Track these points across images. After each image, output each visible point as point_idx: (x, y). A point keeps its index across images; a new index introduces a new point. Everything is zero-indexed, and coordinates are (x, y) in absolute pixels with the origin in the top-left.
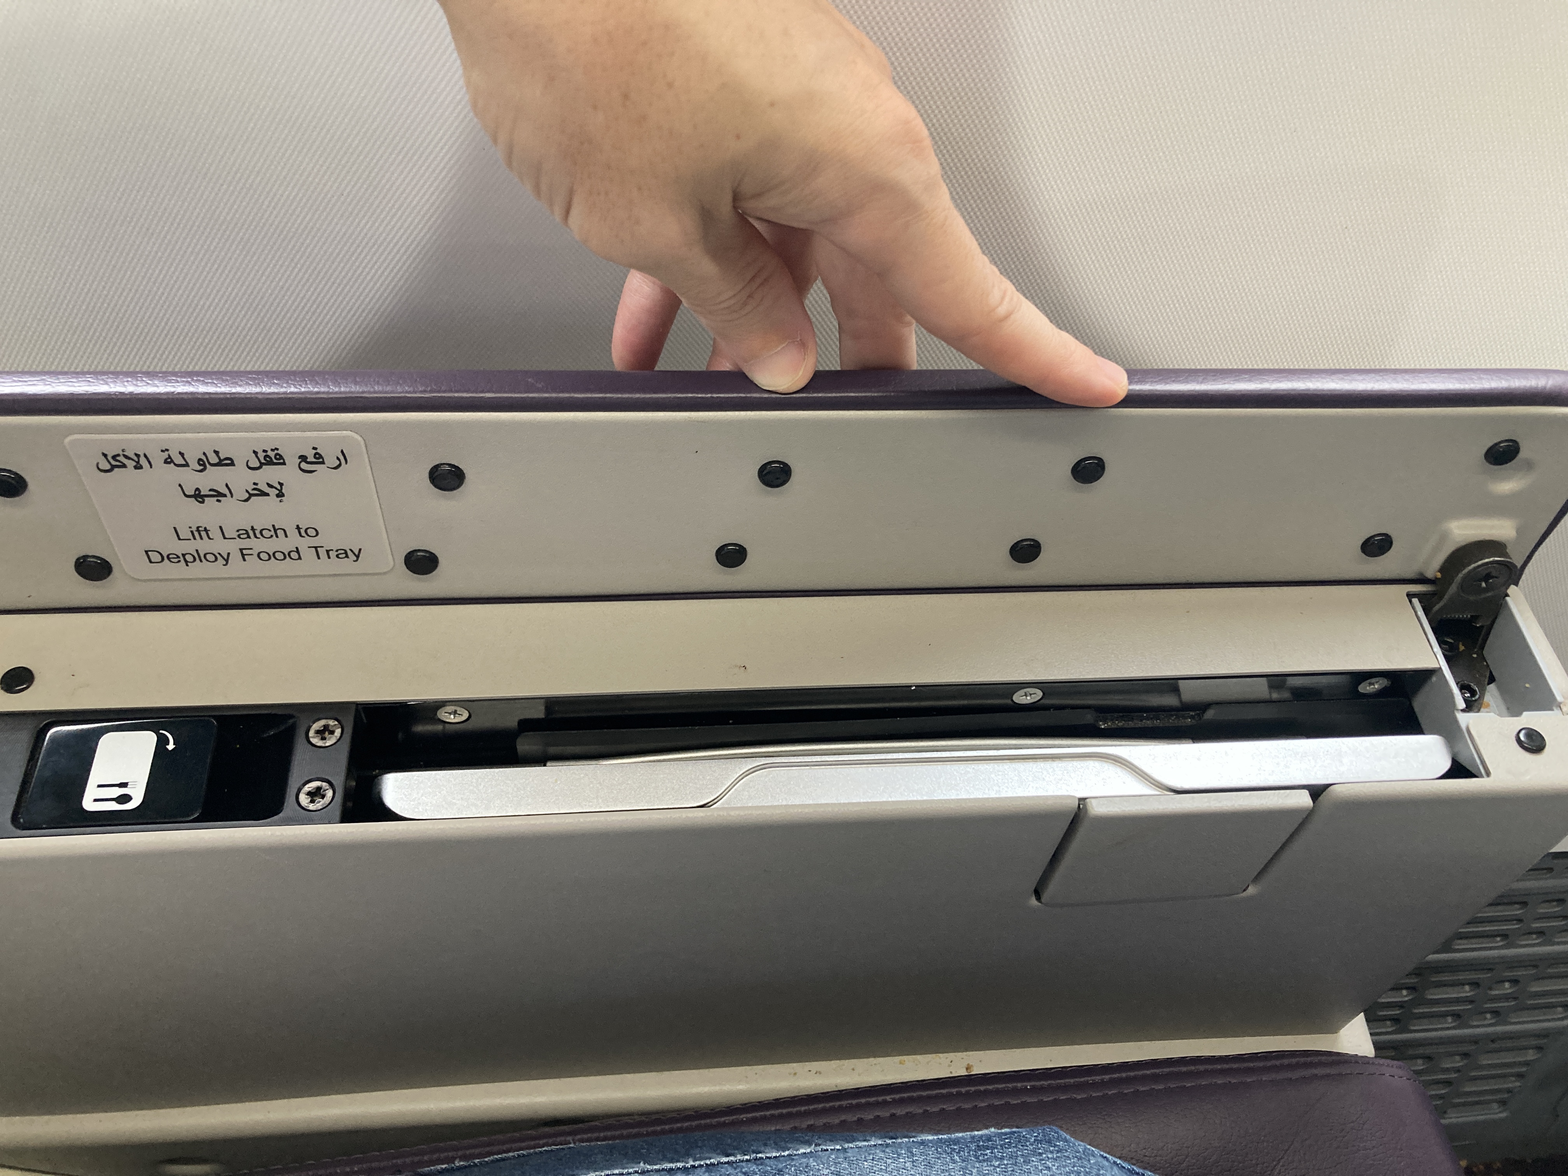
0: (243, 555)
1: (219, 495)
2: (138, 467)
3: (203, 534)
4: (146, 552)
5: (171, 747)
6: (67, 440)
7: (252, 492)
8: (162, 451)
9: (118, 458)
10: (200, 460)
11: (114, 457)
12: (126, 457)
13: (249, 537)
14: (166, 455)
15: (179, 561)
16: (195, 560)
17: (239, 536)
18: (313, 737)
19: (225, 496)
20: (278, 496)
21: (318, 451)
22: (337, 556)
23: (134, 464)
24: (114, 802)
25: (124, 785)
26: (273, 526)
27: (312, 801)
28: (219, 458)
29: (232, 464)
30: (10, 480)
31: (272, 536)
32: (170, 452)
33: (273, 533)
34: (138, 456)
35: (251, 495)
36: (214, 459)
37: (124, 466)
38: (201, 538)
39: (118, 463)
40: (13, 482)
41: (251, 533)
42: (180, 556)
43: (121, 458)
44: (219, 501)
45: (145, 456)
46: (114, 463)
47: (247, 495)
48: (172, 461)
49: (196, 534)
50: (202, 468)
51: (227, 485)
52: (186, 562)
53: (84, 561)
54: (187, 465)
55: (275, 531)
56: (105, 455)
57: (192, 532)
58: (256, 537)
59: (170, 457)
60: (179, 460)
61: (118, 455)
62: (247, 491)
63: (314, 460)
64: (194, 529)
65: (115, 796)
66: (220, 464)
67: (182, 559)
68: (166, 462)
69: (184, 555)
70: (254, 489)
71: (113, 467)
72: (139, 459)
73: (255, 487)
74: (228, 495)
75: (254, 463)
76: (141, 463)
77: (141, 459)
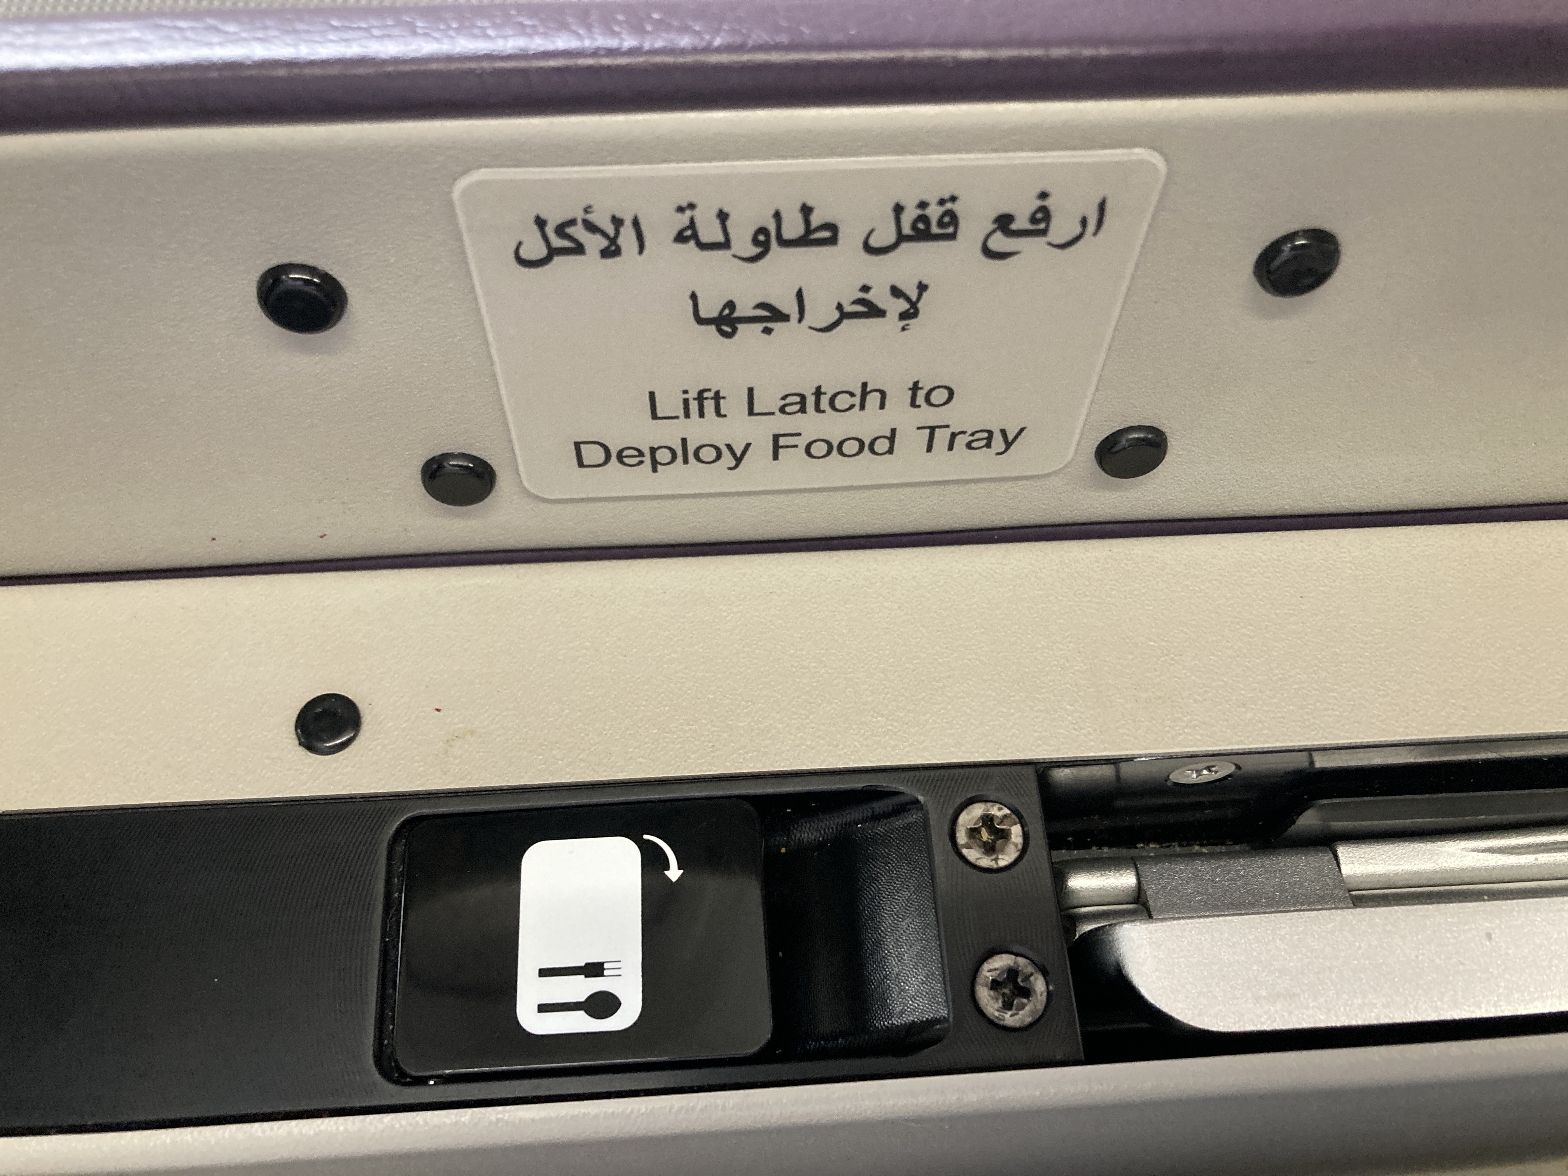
0: (776, 447)
1: (773, 316)
2: (611, 251)
3: (709, 405)
4: (577, 445)
5: (674, 873)
6: (463, 183)
7: (848, 308)
8: (681, 209)
9: (570, 230)
10: (763, 230)
11: (560, 230)
12: (591, 227)
13: (803, 410)
14: (684, 219)
15: (641, 462)
16: (674, 457)
17: (782, 410)
18: (968, 846)
19: (785, 318)
20: (904, 316)
21: (1048, 203)
22: (969, 446)
23: (604, 243)
24: (581, 1014)
25: (594, 970)
26: (865, 385)
27: (1008, 1005)
28: (807, 222)
29: (833, 241)
30: (311, 289)
31: (852, 407)
32: (696, 213)
33: (857, 400)
34: (617, 222)
35: (844, 315)
36: (793, 228)
37: (579, 249)
38: (702, 415)
39: (567, 244)
40: (318, 294)
41: (811, 401)
42: (647, 452)
43: (578, 232)
44: (768, 331)
45: (636, 223)
46: (557, 242)
47: (836, 315)
48: (695, 236)
49: (694, 406)
50: (757, 250)
51: (800, 295)
52: (655, 464)
53: (444, 463)
54: (726, 245)
55: (865, 393)
56: (541, 223)
57: (686, 402)
58: (818, 409)
59: (692, 224)
60: (710, 232)
61: (572, 222)
62: (840, 307)
63: (1030, 227)
64: (692, 394)
65: (582, 999)
66: (804, 241)
67: (647, 459)
68: (680, 238)
69: (653, 450)
70: (857, 302)
71: (553, 253)
72: (617, 232)
73: (862, 295)
74: (795, 316)
75: (885, 236)
76: (620, 241)
77: (622, 230)
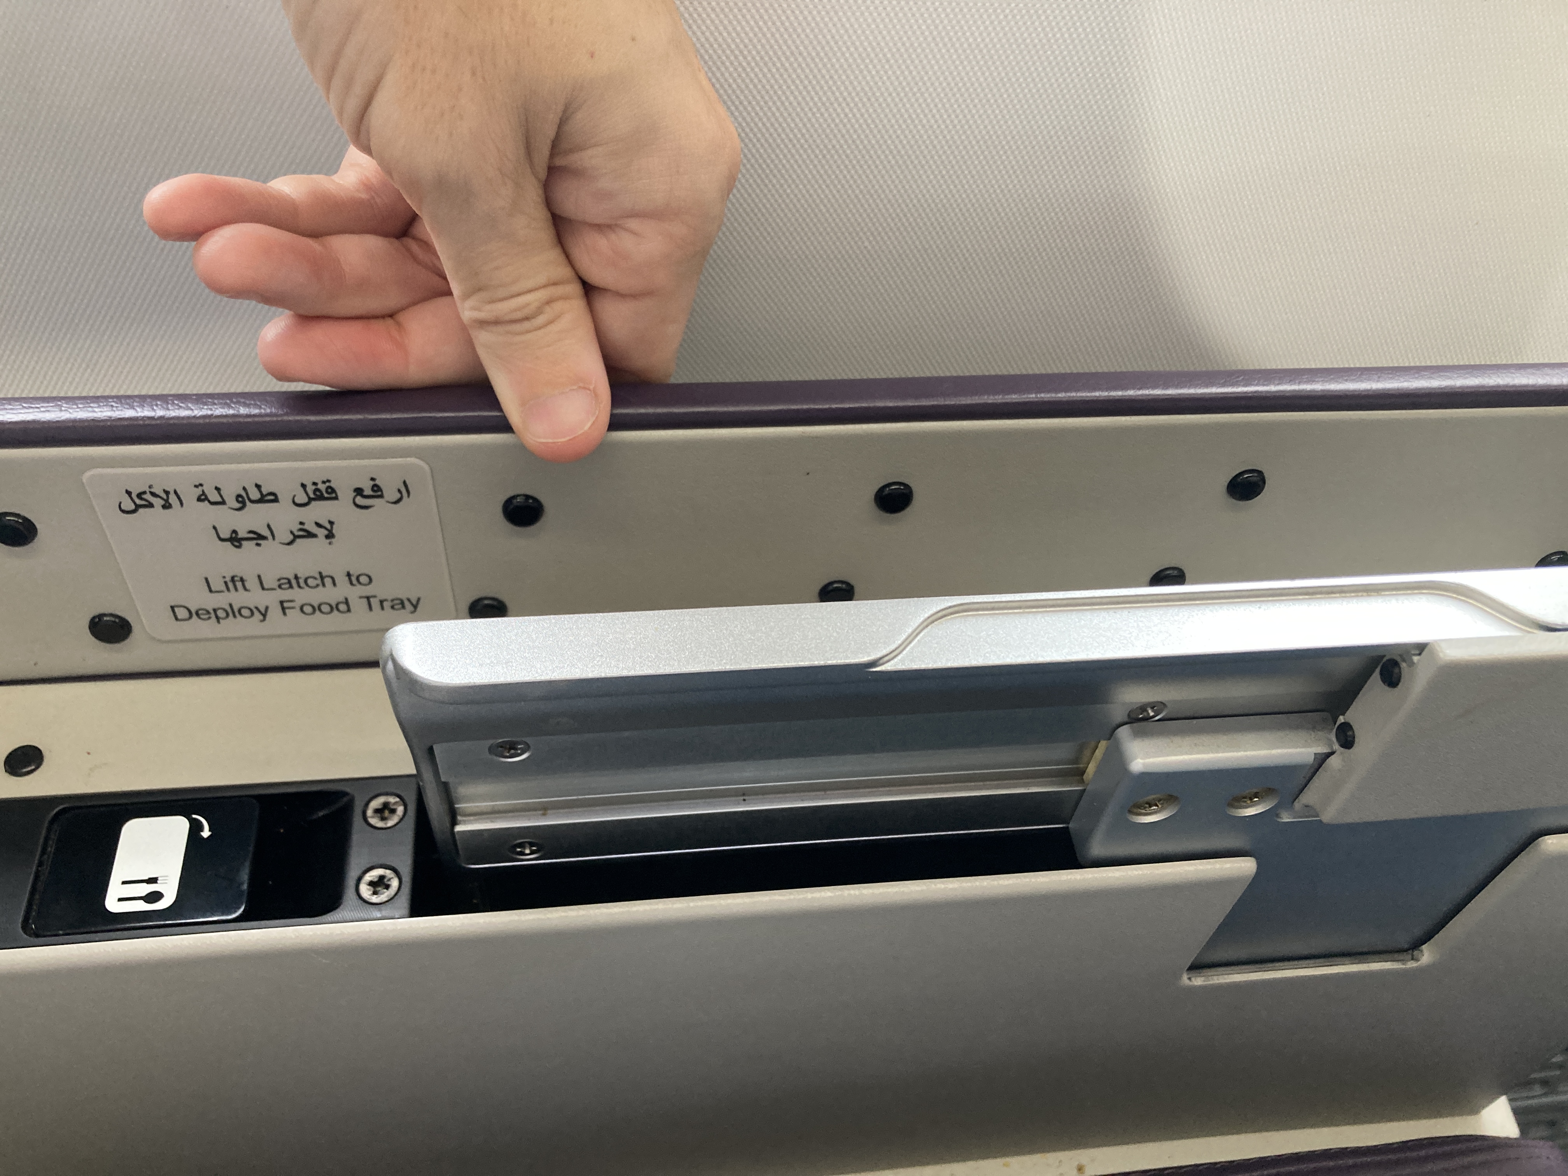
0: (283, 609)
1: (258, 537)
2: (167, 506)
3: (239, 584)
4: (172, 608)
5: (206, 833)
6: (87, 475)
7: (297, 533)
8: (196, 486)
9: (144, 496)
10: (239, 496)
11: (139, 496)
12: (153, 494)
13: (291, 587)
14: (199, 491)
15: (209, 618)
16: (228, 615)
17: (280, 586)
18: (372, 817)
19: (264, 538)
20: (327, 537)
21: (377, 482)
22: (392, 607)
23: (163, 502)
24: (142, 901)
25: (153, 881)
26: (320, 573)
27: (375, 893)
28: (261, 492)
29: (276, 500)
30: (17, 526)
31: (318, 585)
32: (205, 488)
33: (319, 582)
34: (167, 493)
35: (296, 537)
36: (255, 495)
37: (151, 505)
38: (236, 589)
39: (143, 503)
40: (21, 528)
41: (294, 582)
42: (212, 612)
43: (148, 496)
44: (258, 545)
45: (175, 492)
46: (138, 502)
47: (291, 537)
48: (207, 499)
49: (231, 585)
50: (238, 505)
51: (269, 526)
52: (218, 618)
53: (100, 620)
54: (223, 503)
55: (322, 578)
56: (129, 493)
57: (226, 583)
58: (299, 587)
59: (203, 493)
60: (214, 497)
61: (145, 493)
62: (292, 532)
63: (371, 493)
64: (228, 579)
65: (143, 894)
66: (262, 500)
67: (213, 615)
68: (199, 499)
69: (215, 610)
70: (301, 530)
71: (138, 507)
72: (168, 497)
73: (301, 527)
74: (270, 537)
75: (302, 498)
76: (170, 501)
77: (170, 496)
